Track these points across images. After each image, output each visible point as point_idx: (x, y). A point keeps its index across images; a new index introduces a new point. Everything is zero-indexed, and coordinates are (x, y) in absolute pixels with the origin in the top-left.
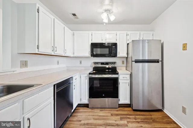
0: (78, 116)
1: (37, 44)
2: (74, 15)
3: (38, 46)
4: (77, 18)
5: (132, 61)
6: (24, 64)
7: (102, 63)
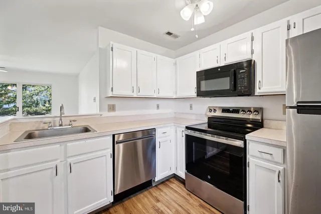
0: (162, 191)
1: (111, 87)
2: (169, 34)
3: (112, 88)
4: (176, 37)
5: (286, 107)
6: (112, 108)
7: (225, 110)
